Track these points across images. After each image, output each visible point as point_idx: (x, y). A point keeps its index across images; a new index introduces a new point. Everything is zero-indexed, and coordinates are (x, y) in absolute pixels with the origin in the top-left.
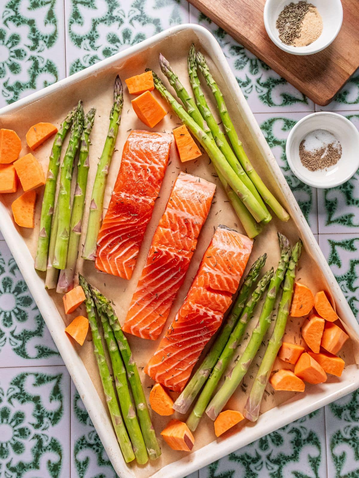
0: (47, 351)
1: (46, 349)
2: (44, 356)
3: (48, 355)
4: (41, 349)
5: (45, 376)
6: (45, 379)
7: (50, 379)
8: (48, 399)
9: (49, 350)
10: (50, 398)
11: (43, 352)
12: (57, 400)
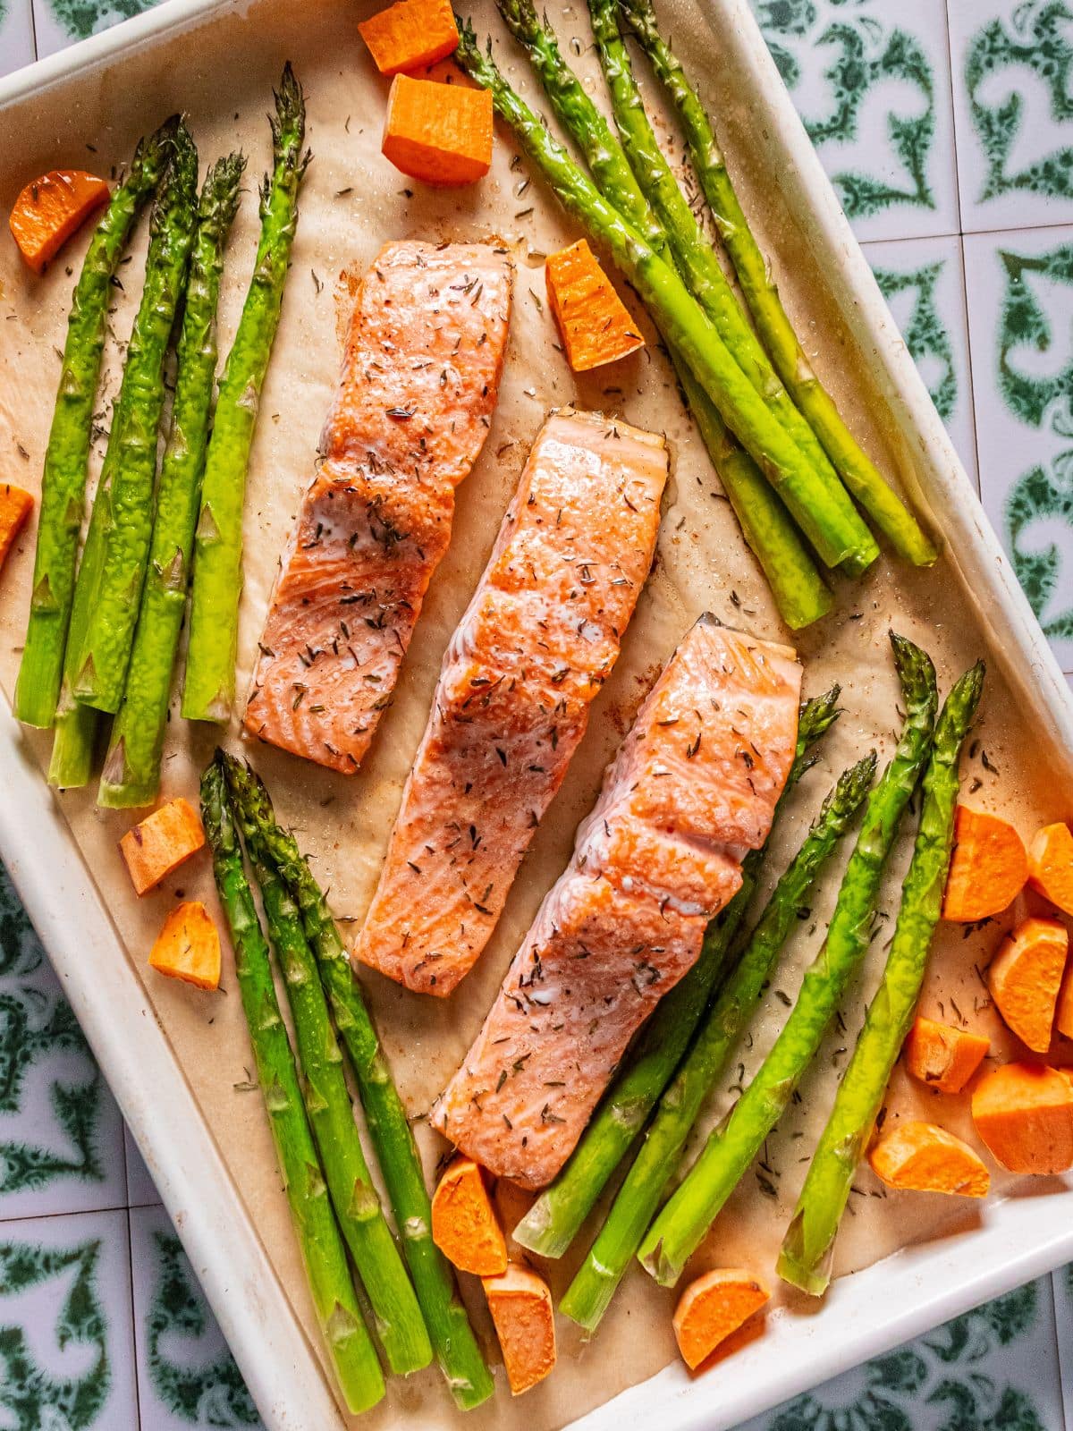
0: (40, 1161)
1: (35, 1156)
2: (28, 1181)
3: (42, 1177)
4: (16, 1157)
5: (37, 1254)
6: (39, 1265)
7: (52, 1263)
8: (53, 1339)
9: (47, 1157)
10: (61, 1332)
11: (25, 1167)
12: (85, 1338)
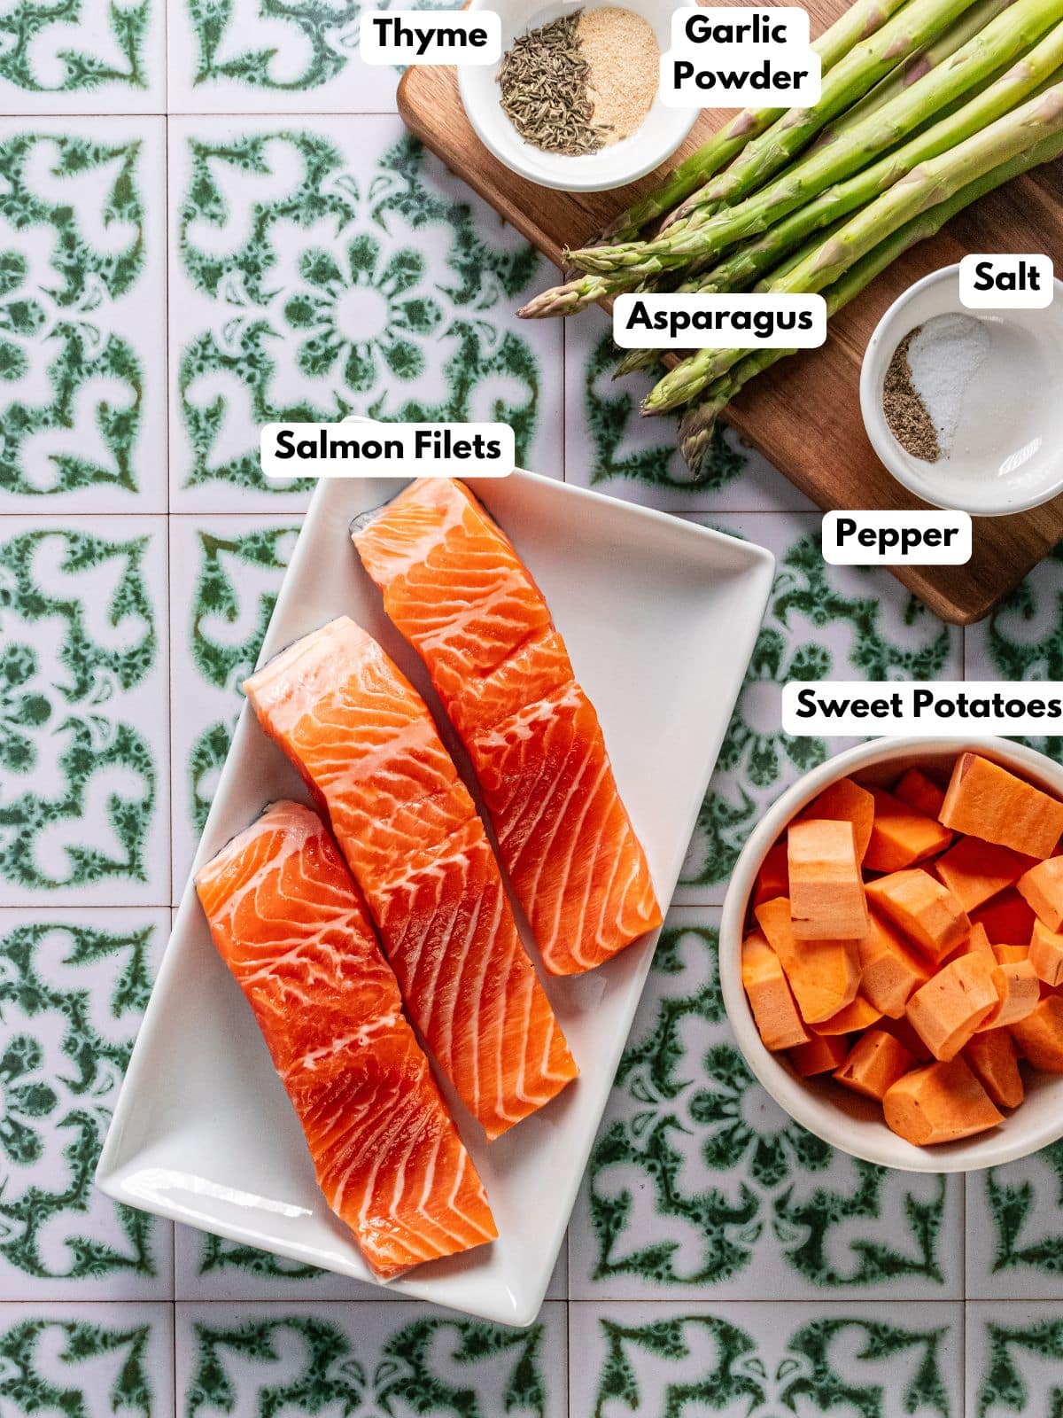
0: (103, 1255)
1: (99, 1250)
2: (92, 1270)
3: (104, 1268)
4: (83, 1250)
5: (97, 1332)
6: (98, 1340)
7: (111, 1340)
9: (109, 1253)
11: (90, 1258)
12: (133, 1404)
